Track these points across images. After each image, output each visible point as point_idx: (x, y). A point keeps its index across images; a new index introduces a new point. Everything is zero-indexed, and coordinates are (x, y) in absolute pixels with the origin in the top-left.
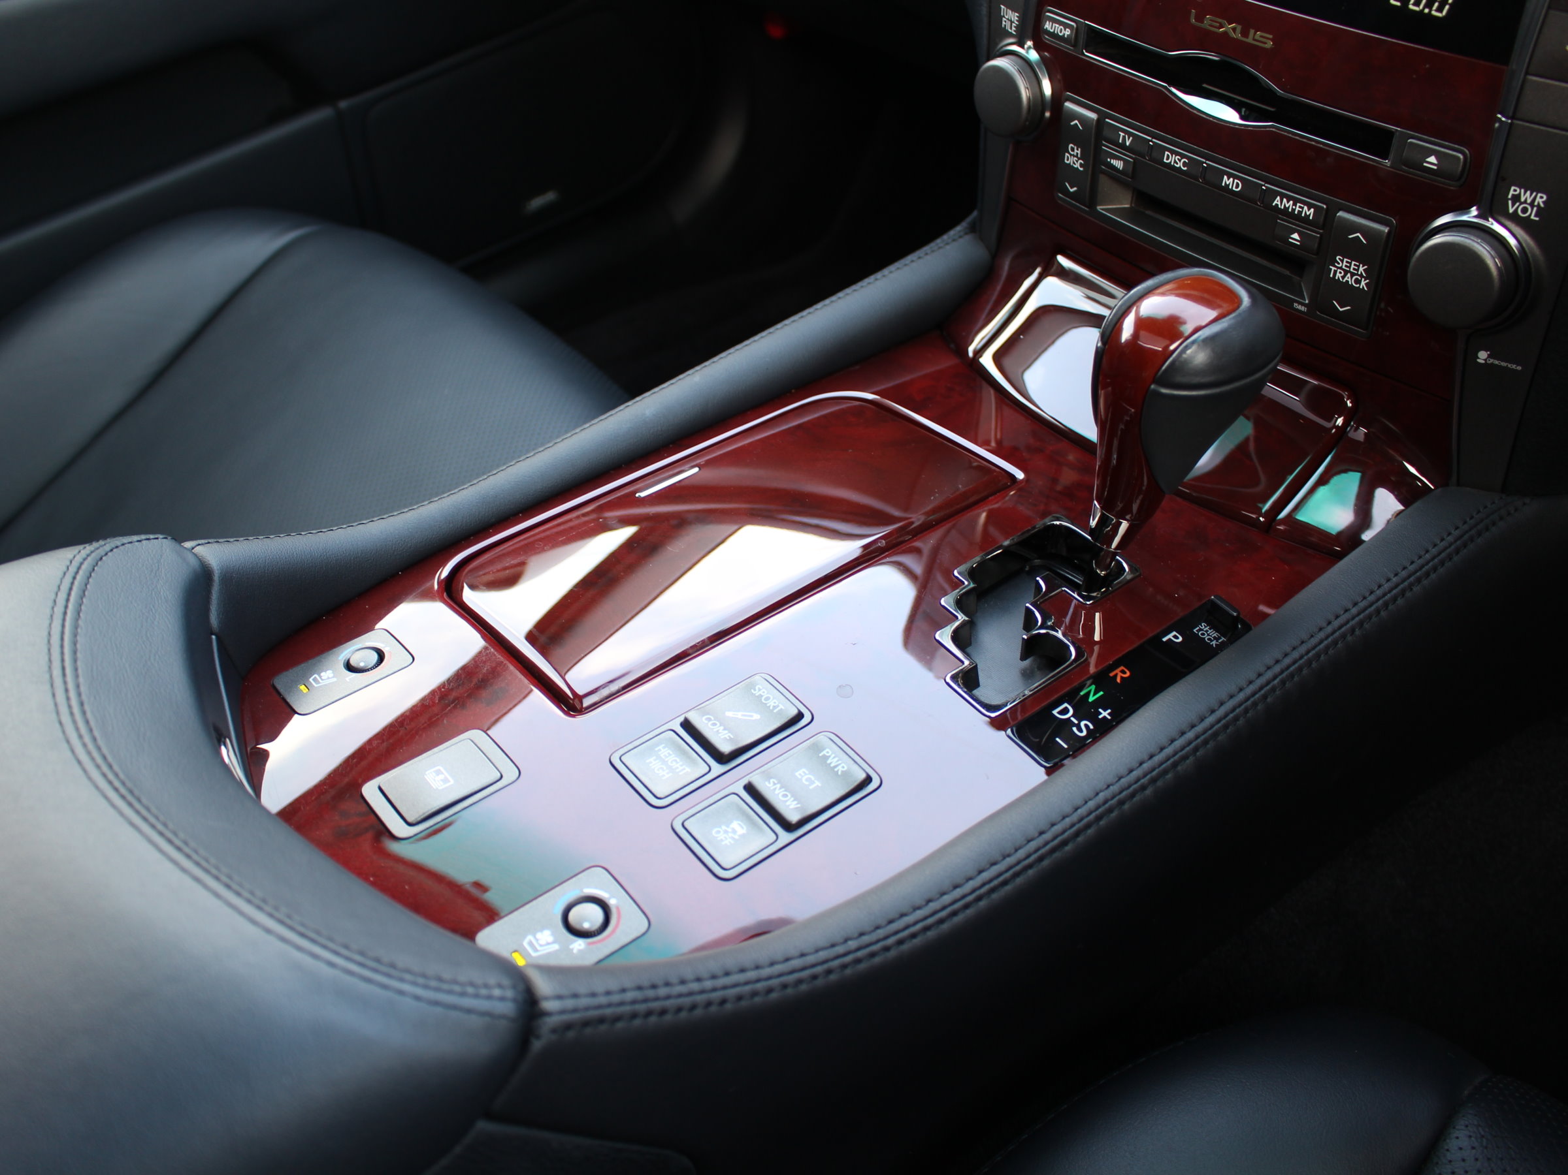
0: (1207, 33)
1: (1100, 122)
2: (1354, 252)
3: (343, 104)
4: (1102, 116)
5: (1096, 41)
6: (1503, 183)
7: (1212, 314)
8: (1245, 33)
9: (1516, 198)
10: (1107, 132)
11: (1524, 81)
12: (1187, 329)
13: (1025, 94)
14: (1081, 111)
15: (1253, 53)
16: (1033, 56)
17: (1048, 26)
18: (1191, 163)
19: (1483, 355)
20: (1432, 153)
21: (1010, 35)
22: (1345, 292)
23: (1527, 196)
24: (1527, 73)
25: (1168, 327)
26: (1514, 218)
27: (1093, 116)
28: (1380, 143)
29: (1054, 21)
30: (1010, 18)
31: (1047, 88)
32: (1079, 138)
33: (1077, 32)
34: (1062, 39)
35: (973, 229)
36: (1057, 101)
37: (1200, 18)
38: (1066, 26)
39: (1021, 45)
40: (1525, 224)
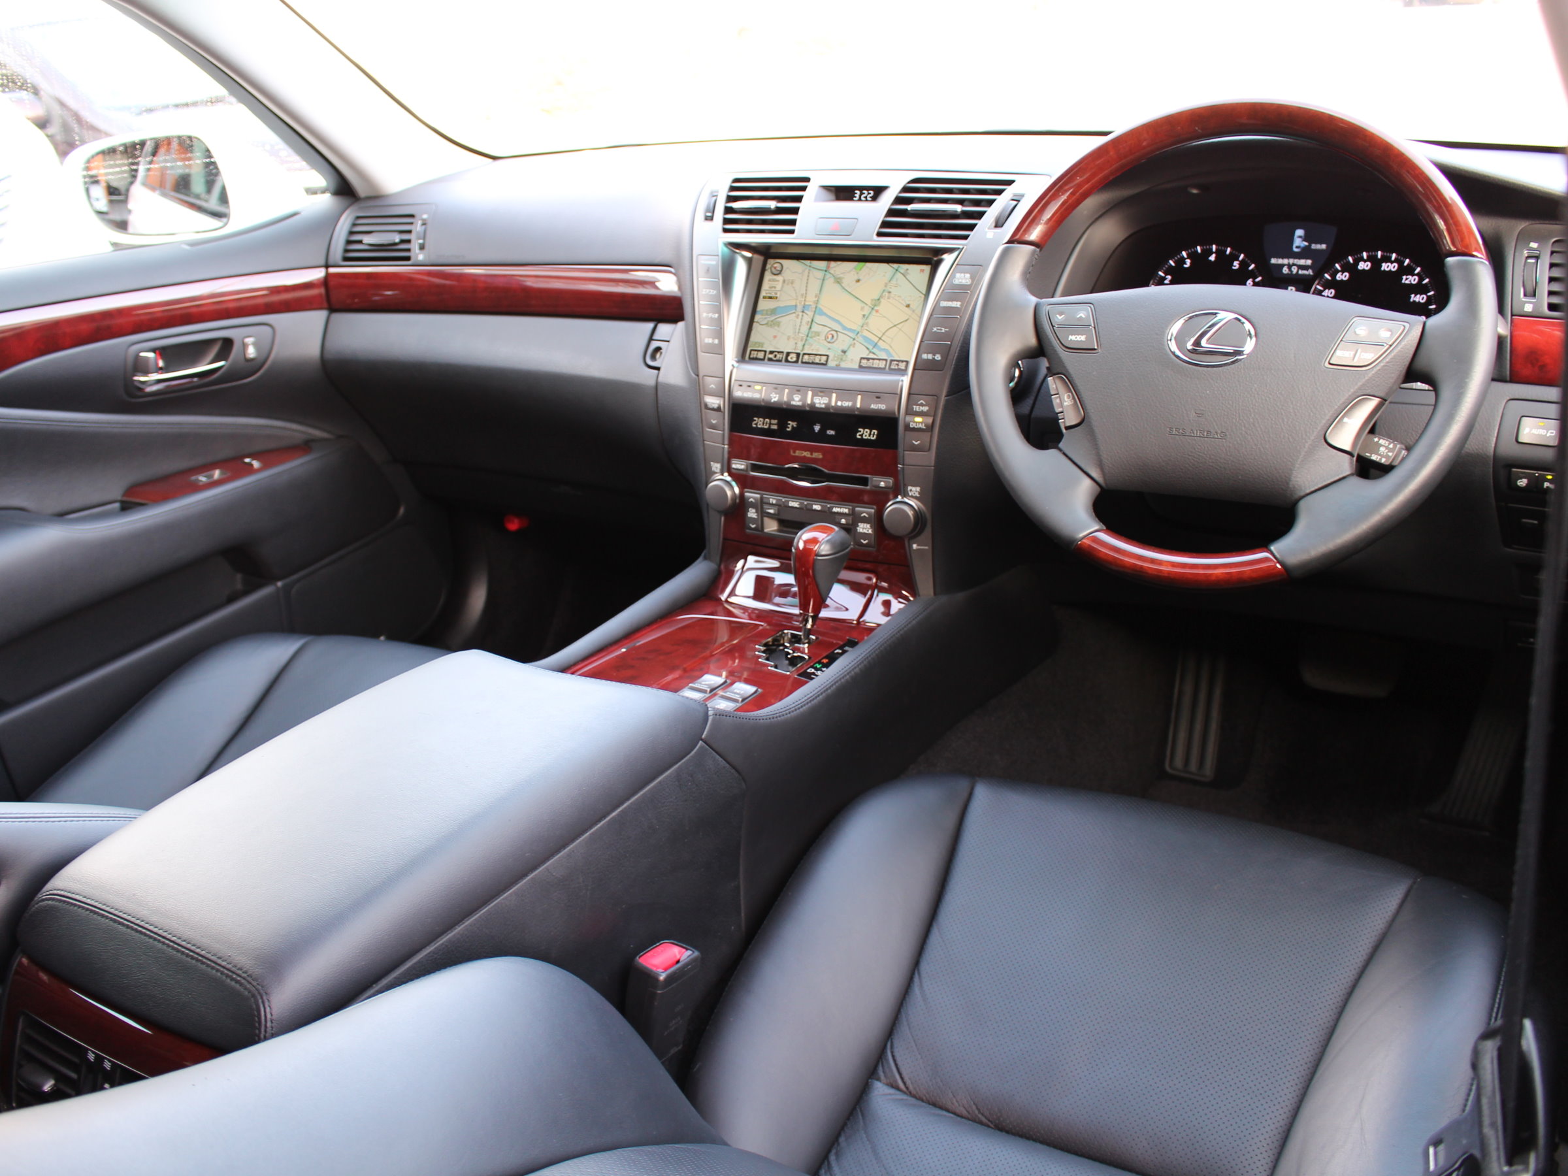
0: (797, 457)
1: (762, 498)
2: (864, 520)
3: (279, 584)
4: (762, 495)
5: (755, 468)
6: (905, 486)
7: (825, 535)
8: (812, 454)
9: (911, 490)
10: (765, 501)
11: (903, 453)
12: (820, 540)
13: (729, 493)
14: (752, 496)
15: (815, 461)
16: (729, 479)
17: (734, 466)
18: (801, 504)
19: (915, 546)
20: (881, 481)
21: (716, 473)
22: (865, 536)
23: (914, 489)
24: (904, 451)
25: (814, 541)
26: (912, 497)
27: (758, 496)
28: (865, 482)
29: (736, 464)
30: (716, 467)
31: (737, 490)
32: (753, 505)
33: (747, 466)
34: (741, 470)
35: (705, 558)
36: (742, 495)
37: (794, 452)
38: (742, 464)
39: (723, 475)
40: (916, 498)
